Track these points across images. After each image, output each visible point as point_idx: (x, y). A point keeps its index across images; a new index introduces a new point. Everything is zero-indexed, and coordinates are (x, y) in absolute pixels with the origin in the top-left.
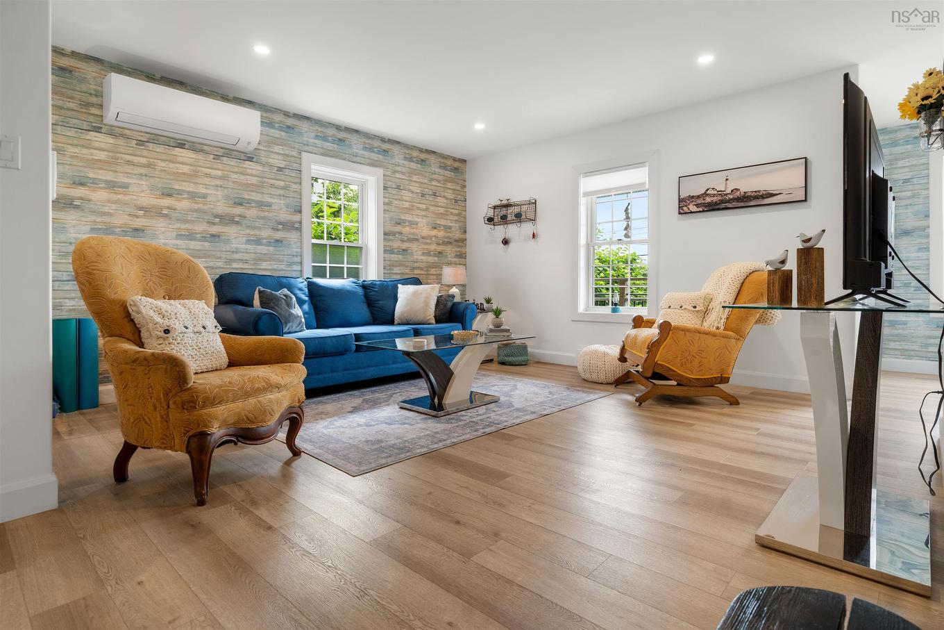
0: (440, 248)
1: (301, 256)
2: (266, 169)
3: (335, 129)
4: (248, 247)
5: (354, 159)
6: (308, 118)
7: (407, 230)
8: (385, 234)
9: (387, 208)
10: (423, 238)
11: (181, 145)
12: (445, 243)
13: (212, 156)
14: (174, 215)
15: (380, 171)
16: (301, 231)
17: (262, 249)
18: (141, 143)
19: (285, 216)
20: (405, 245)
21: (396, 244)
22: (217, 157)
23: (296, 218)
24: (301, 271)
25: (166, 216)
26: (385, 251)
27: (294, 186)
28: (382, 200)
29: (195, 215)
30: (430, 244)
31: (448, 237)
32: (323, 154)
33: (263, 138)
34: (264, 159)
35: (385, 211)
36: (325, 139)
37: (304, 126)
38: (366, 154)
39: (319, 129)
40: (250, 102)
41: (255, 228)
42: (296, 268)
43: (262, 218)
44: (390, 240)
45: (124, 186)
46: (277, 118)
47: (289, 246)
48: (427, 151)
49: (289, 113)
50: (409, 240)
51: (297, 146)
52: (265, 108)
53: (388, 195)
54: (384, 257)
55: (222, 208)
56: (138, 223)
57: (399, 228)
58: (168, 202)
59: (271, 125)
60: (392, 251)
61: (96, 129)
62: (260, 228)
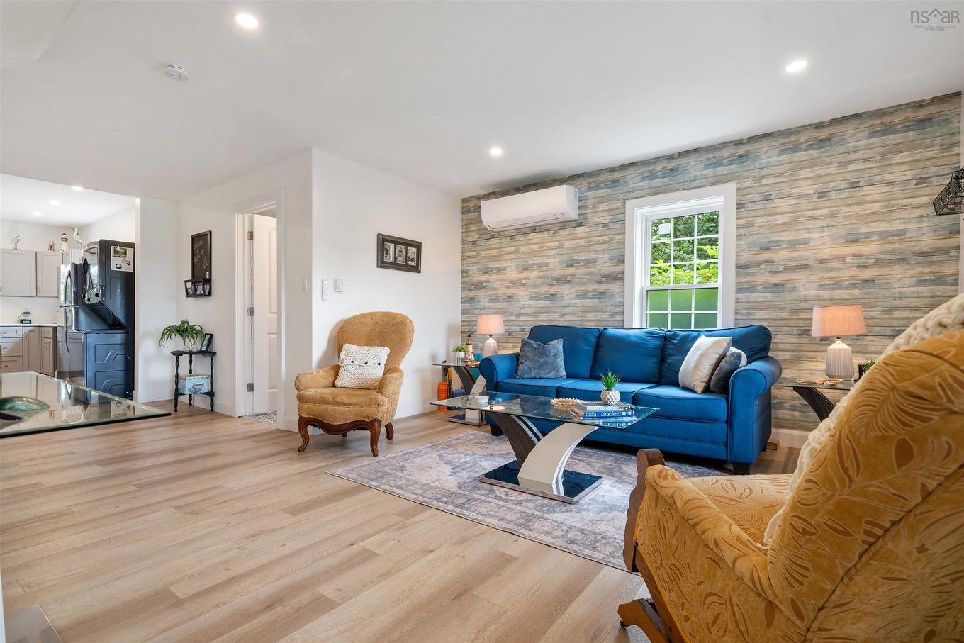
0: (867, 274)
1: (623, 305)
2: (593, 229)
3: (665, 161)
4: (577, 301)
5: (691, 185)
6: (633, 164)
7: (783, 255)
8: (738, 267)
9: (742, 231)
10: (821, 262)
11: (533, 231)
12: (878, 263)
13: (552, 232)
14: (529, 283)
15: (732, 187)
16: (624, 281)
17: (588, 302)
18: (512, 237)
19: (608, 268)
20: (778, 279)
21: (761, 278)
22: (556, 231)
23: (619, 268)
24: (623, 320)
25: (524, 285)
26: (739, 290)
27: (618, 237)
28: (734, 223)
29: (541, 280)
30: (839, 269)
31: (890, 252)
32: (649, 195)
33: (589, 202)
34: (590, 221)
35: (739, 237)
36: (653, 177)
37: (629, 173)
38: (709, 172)
39: (647, 169)
40: (580, 175)
41: (583, 284)
42: (618, 318)
43: (589, 274)
44: (748, 274)
45: (504, 269)
46: (602, 178)
47: (612, 297)
48: (835, 122)
49: (614, 168)
50: (787, 269)
51: (622, 197)
52: (592, 174)
53: (745, 214)
54: (737, 299)
55: (559, 271)
56: (510, 292)
57: (766, 255)
58: (526, 274)
59: (597, 187)
60: (752, 289)
61: (493, 237)
62: (586, 284)
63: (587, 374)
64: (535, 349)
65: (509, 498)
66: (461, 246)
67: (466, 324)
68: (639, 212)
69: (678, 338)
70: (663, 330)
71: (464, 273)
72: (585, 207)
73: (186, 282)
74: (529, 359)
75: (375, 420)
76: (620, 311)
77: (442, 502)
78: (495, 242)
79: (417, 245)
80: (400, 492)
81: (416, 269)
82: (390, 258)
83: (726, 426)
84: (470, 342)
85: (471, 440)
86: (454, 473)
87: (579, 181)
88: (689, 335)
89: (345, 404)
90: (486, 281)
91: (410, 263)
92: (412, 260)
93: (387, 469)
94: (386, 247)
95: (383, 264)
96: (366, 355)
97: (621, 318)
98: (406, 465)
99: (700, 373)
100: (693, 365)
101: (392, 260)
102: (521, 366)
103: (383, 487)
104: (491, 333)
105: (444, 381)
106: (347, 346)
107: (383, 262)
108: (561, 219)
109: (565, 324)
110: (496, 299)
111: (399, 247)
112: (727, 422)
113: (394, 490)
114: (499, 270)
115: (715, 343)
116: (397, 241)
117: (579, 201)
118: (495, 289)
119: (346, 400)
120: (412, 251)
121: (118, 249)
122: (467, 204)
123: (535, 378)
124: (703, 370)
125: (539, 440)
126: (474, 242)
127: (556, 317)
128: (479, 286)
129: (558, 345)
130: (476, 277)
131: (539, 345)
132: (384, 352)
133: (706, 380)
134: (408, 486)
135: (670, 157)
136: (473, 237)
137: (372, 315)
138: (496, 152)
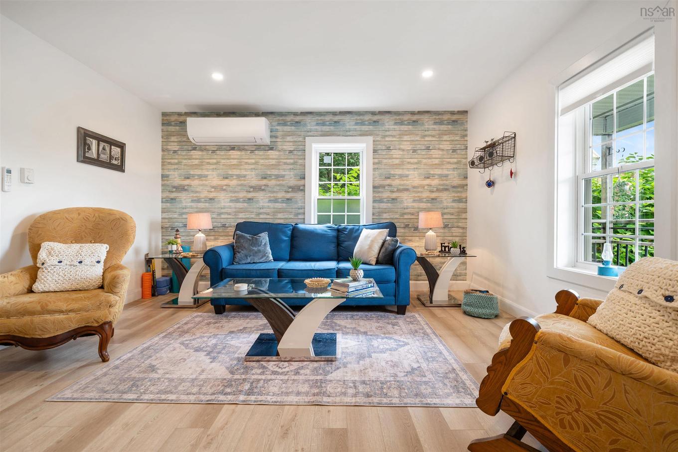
0: (434, 195)
1: (304, 208)
2: (281, 153)
3: (331, 115)
4: (270, 204)
5: (347, 134)
6: (311, 113)
7: (396, 182)
8: (374, 187)
9: (376, 166)
10: (414, 187)
11: (233, 149)
12: (438, 190)
13: (249, 152)
14: (229, 189)
15: (370, 139)
16: (304, 191)
17: (278, 205)
18: (214, 151)
19: (293, 182)
20: (394, 195)
21: (386, 195)
22: (252, 151)
23: (301, 183)
24: (304, 219)
25: (225, 190)
26: (374, 201)
27: (300, 161)
28: (371, 161)
29: (240, 188)
30: (422, 192)
31: (442, 185)
32: (322, 136)
33: (279, 134)
34: (280, 147)
35: (374, 169)
36: (323, 124)
37: (308, 119)
38: (358, 127)
39: (320, 118)
40: (272, 113)
41: (274, 192)
42: (300, 217)
43: (279, 185)
44: (379, 192)
45: (206, 176)
46: (289, 118)
47: (296, 202)
48: (420, 113)
49: (297, 113)
50: (399, 191)
51: (303, 134)
52: (281, 114)
53: (377, 156)
54: (373, 206)
55: (255, 182)
56: (212, 195)
57: (388, 182)
58: (226, 182)
59: (285, 124)
60: (381, 201)
61: (194, 149)
62: (277, 192)
63: (288, 257)
64: (250, 240)
65: (284, 370)
66: (160, 153)
67: (166, 221)
68: (314, 145)
69: (347, 230)
70: (336, 225)
71: (164, 177)
72: (276, 137)
74: (246, 249)
75: (105, 323)
76: (302, 212)
78: (196, 154)
79: (122, 146)
80: (172, 397)
81: (120, 168)
82: (93, 153)
84: (178, 236)
85: (200, 322)
86: (214, 359)
87: (270, 116)
88: (354, 228)
89: (61, 312)
90: (188, 185)
91: (114, 162)
92: (116, 159)
93: (134, 374)
94: (88, 142)
96: (78, 253)
97: (303, 217)
98: (154, 363)
99: (373, 252)
101: (95, 156)
102: (238, 255)
103: (146, 397)
104: (200, 229)
105: (147, 271)
107: (85, 157)
108: (259, 142)
109: (261, 221)
110: (198, 201)
111: (102, 144)
112: (395, 282)
113: (163, 397)
114: (201, 177)
116: (100, 139)
117: (271, 132)
118: (197, 192)
119: (64, 307)
120: (116, 151)
122: (168, 118)
123: (249, 263)
125: (295, 315)
126: (175, 152)
127: (253, 216)
128: (181, 189)
129: (264, 237)
130: (177, 180)
131: (252, 237)
132: (102, 250)
133: (376, 256)
134: (176, 387)
135: (334, 114)
136: (174, 147)
137: (79, 211)
138: (218, 76)
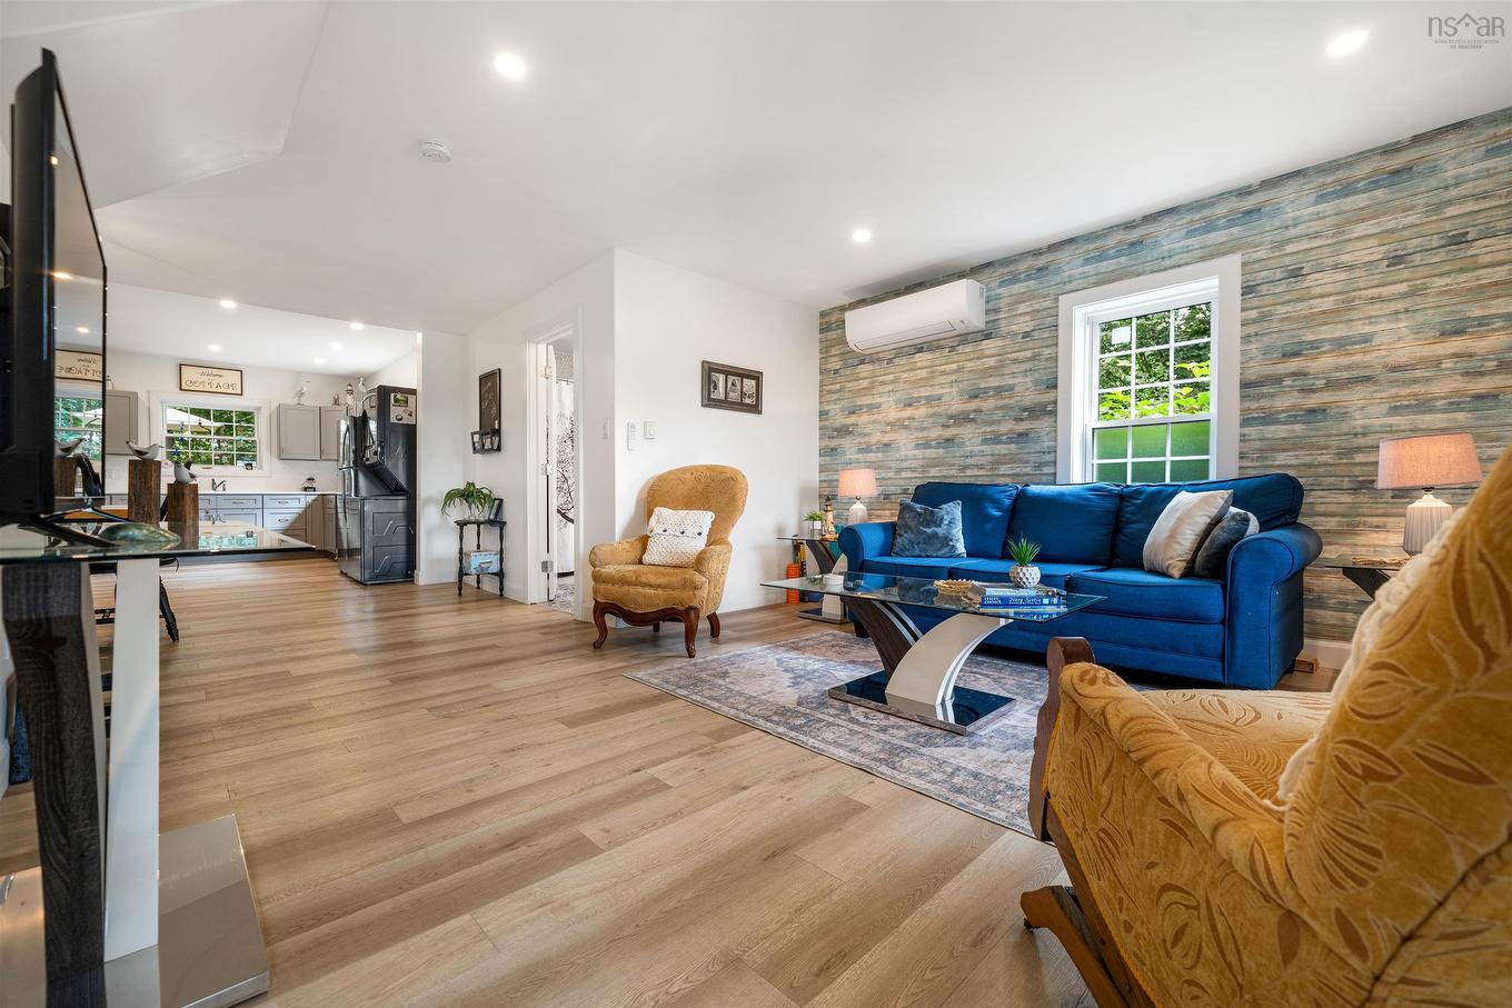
0: (1483, 385)
1: (1055, 451)
2: (1008, 341)
3: (1121, 231)
4: (984, 448)
5: (1165, 265)
6: (1071, 241)
7: (1325, 362)
8: (1245, 385)
9: (1251, 329)
10: (1393, 369)
11: (920, 350)
13: (947, 350)
14: (914, 424)
16: (1056, 415)
17: (1001, 449)
18: (890, 361)
19: (1031, 398)
20: (1314, 401)
21: (1284, 402)
22: (953, 349)
23: (1049, 397)
24: (1055, 474)
25: (906, 427)
26: (1245, 422)
27: (1047, 351)
28: (1238, 316)
29: (931, 420)
30: (1428, 379)
32: (1097, 284)
33: (1002, 303)
34: (1005, 330)
35: (1246, 339)
36: (1102, 257)
37: (1064, 256)
38: (1194, 241)
39: (1092, 246)
40: (989, 265)
41: (993, 423)
42: (1046, 470)
43: (1002, 408)
44: (1262, 396)
45: (879, 406)
46: (1022, 266)
47: (1038, 439)
48: (1418, 140)
49: (1041, 249)
50: (1331, 385)
51: (1052, 291)
52: (1007, 261)
53: (1256, 302)
54: (1243, 435)
55: (956, 407)
56: (887, 438)
57: (1294, 365)
58: (909, 412)
59: (1015, 279)
60: (1269, 419)
61: (862, 362)
62: (998, 422)
63: (999, 553)
64: (920, 514)
65: (870, 721)
66: (818, 377)
67: (825, 485)
68: (1080, 313)
69: (1143, 497)
70: (1118, 486)
71: (823, 414)
72: (997, 311)
73: (473, 434)
74: (910, 528)
75: (691, 608)
76: (1050, 462)
77: (771, 721)
78: (865, 369)
79: (756, 377)
80: (716, 705)
81: (756, 408)
82: (720, 394)
83: (1221, 627)
84: (829, 508)
86: (795, 684)
87: (986, 275)
88: (1159, 492)
89: (651, 586)
90: (853, 425)
91: (747, 401)
92: (749, 397)
93: (703, 675)
94: (714, 378)
95: (709, 402)
96: (682, 522)
97: (1053, 471)
98: (730, 671)
99: (1177, 547)
100: (1166, 534)
101: (722, 397)
102: (899, 540)
103: (694, 697)
104: (858, 495)
105: (795, 562)
106: (657, 510)
107: (709, 399)
108: (960, 329)
109: (967, 481)
110: (868, 450)
111: (731, 379)
112: (1223, 622)
113: (708, 702)
114: (872, 407)
115: (1203, 500)
116: (728, 371)
117: (987, 302)
118: (865, 435)
119: (653, 580)
120: (749, 384)
121: (399, 396)
122: (827, 319)
123: (920, 556)
124: (1183, 542)
125: (916, 638)
126: (836, 371)
127: (953, 472)
128: (844, 431)
129: (953, 512)
130: (839, 419)
131: (926, 510)
132: (706, 519)
133: (1189, 557)
134: (728, 698)
135: (1129, 226)
136: (835, 364)
137: (692, 470)
138: (861, 236)
